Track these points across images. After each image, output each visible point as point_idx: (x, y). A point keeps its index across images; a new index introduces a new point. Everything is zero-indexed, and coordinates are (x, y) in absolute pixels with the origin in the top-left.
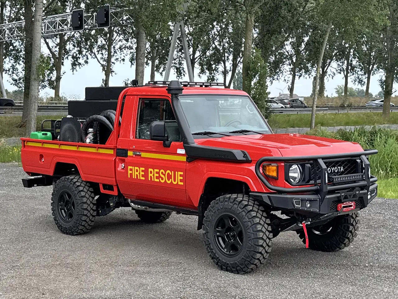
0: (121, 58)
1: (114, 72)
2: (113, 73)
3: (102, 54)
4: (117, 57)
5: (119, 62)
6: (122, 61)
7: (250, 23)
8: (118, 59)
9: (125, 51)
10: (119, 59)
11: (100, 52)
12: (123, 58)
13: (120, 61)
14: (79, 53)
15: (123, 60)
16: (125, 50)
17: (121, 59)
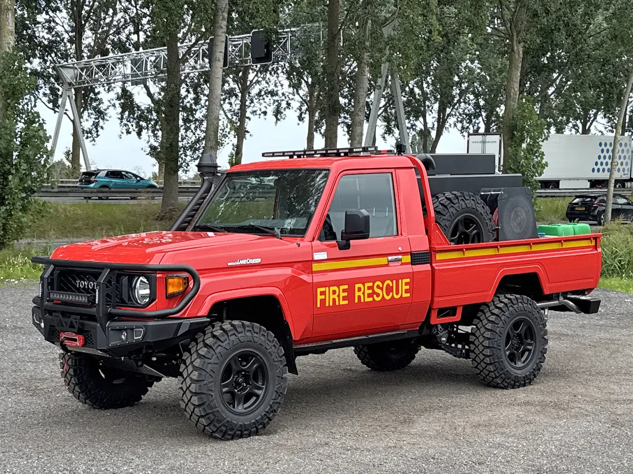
0: (260, 110)
1: (248, 132)
2: (247, 135)
3: (231, 104)
4: (255, 109)
5: (258, 116)
6: (262, 115)
7: (517, 57)
8: (256, 111)
9: (267, 100)
10: (259, 112)
11: (227, 101)
12: (263, 109)
13: (260, 115)
14: (194, 103)
15: (265, 113)
16: (267, 97)
17: (260, 112)
